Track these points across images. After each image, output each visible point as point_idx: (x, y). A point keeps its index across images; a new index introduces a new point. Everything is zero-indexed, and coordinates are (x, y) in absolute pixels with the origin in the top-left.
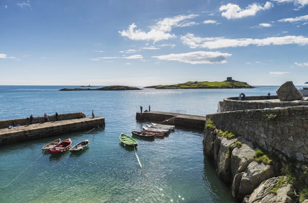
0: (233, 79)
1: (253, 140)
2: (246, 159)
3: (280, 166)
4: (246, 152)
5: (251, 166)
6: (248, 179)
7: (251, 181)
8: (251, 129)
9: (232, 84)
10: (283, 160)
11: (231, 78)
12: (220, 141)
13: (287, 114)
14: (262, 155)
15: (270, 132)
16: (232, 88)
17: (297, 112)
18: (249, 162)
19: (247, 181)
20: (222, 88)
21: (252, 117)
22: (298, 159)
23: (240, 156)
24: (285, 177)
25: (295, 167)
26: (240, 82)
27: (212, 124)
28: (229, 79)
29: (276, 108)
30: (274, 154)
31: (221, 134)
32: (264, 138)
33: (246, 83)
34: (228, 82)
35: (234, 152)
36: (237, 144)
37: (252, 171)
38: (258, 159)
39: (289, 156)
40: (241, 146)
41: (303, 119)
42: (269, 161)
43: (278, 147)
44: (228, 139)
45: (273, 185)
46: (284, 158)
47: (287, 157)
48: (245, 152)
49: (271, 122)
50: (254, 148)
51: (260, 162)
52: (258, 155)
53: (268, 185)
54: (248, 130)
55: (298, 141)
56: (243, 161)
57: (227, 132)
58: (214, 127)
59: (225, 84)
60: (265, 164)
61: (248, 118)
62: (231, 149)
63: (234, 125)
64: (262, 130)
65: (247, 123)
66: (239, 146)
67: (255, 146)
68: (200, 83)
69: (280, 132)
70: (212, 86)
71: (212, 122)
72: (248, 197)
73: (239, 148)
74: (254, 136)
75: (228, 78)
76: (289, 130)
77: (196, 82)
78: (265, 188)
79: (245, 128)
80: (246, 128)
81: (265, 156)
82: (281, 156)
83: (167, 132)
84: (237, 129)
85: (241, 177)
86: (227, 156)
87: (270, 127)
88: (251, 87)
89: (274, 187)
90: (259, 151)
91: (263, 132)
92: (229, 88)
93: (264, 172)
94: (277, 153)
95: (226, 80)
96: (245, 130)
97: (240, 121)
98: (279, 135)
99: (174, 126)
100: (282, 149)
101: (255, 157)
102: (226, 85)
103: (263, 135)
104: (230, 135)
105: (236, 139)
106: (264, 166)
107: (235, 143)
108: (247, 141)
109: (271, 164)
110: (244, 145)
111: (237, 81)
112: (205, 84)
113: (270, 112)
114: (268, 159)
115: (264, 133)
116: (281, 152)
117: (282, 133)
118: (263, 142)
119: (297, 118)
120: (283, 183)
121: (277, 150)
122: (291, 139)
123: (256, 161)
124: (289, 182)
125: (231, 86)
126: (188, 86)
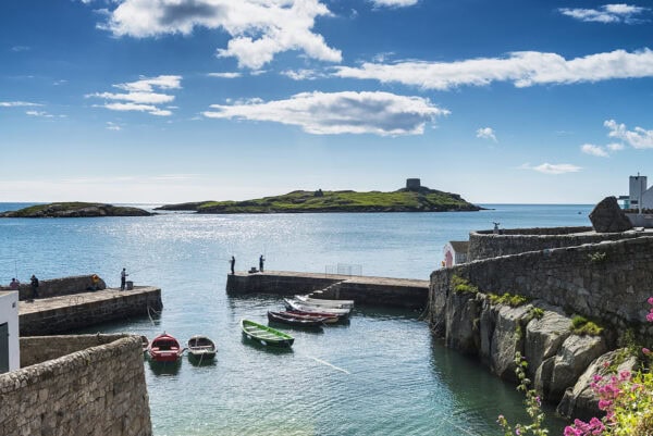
0: (422, 185)
1: (564, 304)
2: (557, 334)
3: (616, 336)
4: (555, 323)
5: (568, 343)
6: (566, 364)
7: (573, 366)
8: (558, 283)
9: (421, 200)
10: (619, 326)
11: (418, 181)
12: (496, 313)
13: (622, 250)
14: (584, 323)
15: (596, 284)
16: (421, 210)
17: (638, 247)
18: (562, 338)
19: (565, 367)
20: (393, 209)
21: (560, 261)
22: (643, 320)
23: (544, 331)
24: (626, 349)
25: (639, 333)
26: (442, 194)
27: (467, 284)
28: (413, 185)
29: (603, 242)
30: (604, 319)
31: (494, 300)
32: (584, 296)
33: (456, 197)
34: (411, 194)
35: (532, 326)
36: (535, 313)
37: (572, 349)
38: (579, 330)
39: (628, 317)
40: (542, 315)
41: (647, 256)
42: (598, 330)
43: (609, 307)
44: (513, 306)
45: (609, 362)
46: (621, 323)
47: (625, 320)
48: (552, 324)
49: (595, 267)
50: (569, 315)
51: (583, 335)
52: (578, 325)
53: (603, 363)
54: (551, 287)
55: (641, 292)
56: (553, 337)
57: (507, 294)
58: (474, 290)
59: (401, 198)
60: (593, 335)
61: (552, 263)
62: (523, 323)
63: (521, 280)
64: (580, 281)
65: (549, 273)
66: (539, 316)
67: (569, 311)
68: (331, 194)
69: (611, 281)
70: (364, 203)
71: (466, 281)
72: (571, 390)
73: (538, 319)
74: (564, 295)
75: (409, 181)
76: (627, 275)
77: (319, 194)
78: (598, 369)
79: (546, 284)
80: (549, 282)
81: (590, 324)
82: (615, 320)
83: (346, 314)
84: (528, 288)
85: (553, 363)
86: (516, 336)
87: (594, 275)
88: (472, 208)
89: (612, 364)
90: (578, 318)
91: (582, 285)
92: (412, 209)
93: (593, 347)
94: (609, 316)
95: (404, 186)
96: (546, 287)
97: (534, 272)
98: (610, 287)
99: (352, 302)
100: (617, 309)
101: (572, 329)
102: (406, 202)
103: (582, 291)
104: (516, 299)
105: (530, 305)
106: (590, 338)
107: (528, 312)
108: (553, 305)
109: (601, 334)
110: (547, 314)
111: (434, 191)
112: (346, 197)
113: (594, 250)
114: (595, 326)
115: (585, 287)
116: (614, 315)
117: (616, 282)
118: (582, 304)
119: (637, 256)
120: (624, 357)
121: (608, 312)
122: (630, 290)
123: (576, 334)
124: (632, 354)
125: (419, 205)
126: (297, 206)
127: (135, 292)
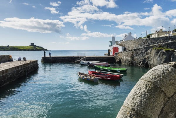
11: (34, 44)
16: (35, 50)
20: (29, 50)
28: (32, 45)
33: (42, 47)
59: (30, 48)
75: (31, 44)
77: (8, 46)
92: (33, 50)
95: (30, 45)
125: (35, 49)
126: (3, 49)
127: (27, 62)
